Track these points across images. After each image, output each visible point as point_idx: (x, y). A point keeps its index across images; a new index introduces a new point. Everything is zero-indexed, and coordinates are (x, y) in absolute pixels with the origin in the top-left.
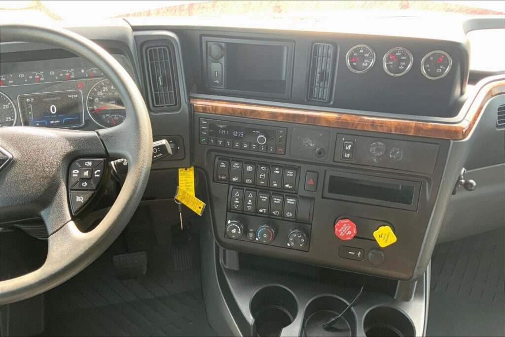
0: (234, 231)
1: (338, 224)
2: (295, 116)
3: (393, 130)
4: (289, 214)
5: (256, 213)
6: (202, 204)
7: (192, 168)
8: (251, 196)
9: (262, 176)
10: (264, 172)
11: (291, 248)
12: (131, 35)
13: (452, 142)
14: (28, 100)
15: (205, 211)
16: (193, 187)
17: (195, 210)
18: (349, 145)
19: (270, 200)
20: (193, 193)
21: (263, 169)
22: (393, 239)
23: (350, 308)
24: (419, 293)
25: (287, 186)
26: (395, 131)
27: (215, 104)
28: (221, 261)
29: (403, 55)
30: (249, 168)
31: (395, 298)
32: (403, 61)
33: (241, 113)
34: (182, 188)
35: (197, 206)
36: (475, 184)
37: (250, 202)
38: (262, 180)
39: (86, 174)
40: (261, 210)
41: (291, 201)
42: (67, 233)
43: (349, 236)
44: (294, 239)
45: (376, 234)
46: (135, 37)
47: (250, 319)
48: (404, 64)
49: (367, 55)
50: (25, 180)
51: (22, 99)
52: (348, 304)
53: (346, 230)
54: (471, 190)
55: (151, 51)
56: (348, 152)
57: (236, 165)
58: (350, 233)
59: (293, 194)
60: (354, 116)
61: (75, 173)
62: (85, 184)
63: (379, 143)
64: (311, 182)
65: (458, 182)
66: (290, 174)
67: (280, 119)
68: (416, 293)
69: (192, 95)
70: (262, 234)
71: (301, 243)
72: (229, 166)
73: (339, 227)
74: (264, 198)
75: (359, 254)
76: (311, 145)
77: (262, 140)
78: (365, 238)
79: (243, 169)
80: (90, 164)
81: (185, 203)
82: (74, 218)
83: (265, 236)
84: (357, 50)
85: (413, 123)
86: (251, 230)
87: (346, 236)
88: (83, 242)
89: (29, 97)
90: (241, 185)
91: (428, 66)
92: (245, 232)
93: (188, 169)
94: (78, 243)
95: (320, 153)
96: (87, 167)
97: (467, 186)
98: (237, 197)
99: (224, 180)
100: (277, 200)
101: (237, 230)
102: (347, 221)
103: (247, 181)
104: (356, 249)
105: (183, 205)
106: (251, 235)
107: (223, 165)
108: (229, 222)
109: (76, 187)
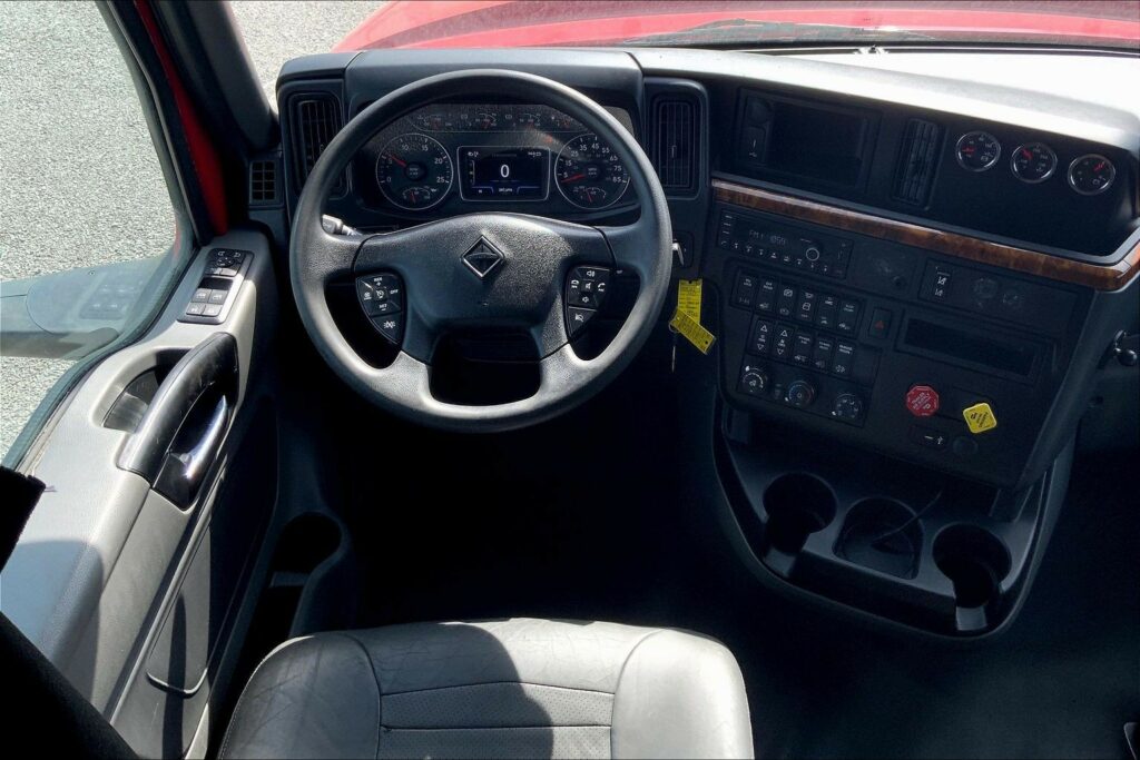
0: (753, 383)
1: (912, 392)
2: (867, 223)
3: (1012, 263)
4: (841, 369)
5: (788, 360)
6: (711, 338)
7: (701, 281)
8: (784, 333)
9: (807, 306)
10: (809, 301)
11: (837, 419)
12: (640, 82)
13: (1097, 292)
14: (470, 153)
15: (713, 348)
16: (698, 310)
17: (698, 346)
18: (943, 277)
19: (814, 344)
20: (697, 320)
21: (809, 296)
22: (991, 422)
23: (916, 521)
24: (1030, 512)
25: (843, 326)
26: (1015, 265)
27: (749, 191)
28: (723, 426)
29: (1045, 153)
30: (788, 293)
31: (990, 515)
32: (1043, 161)
33: (786, 211)
34: (682, 310)
35: (703, 340)
36: (1135, 357)
37: (782, 343)
38: (805, 312)
39: (588, 286)
40: (798, 358)
41: (845, 349)
42: (563, 358)
43: (927, 411)
44: (843, 405)
45: (967, 412)
46: (646, 85)
47: (763, 515)
48: (1044, 165)
49: (989, 146)
50: (518, 288)
51: (463, 153)
52: (914, 513)
53: (922, 400)
54: (1127, 365)
55: (665, 107)
56: (940, 287)
57: (768, 286)
58: (928, 406)
59: (847, 338)
60: (957, 236)
61: (575, 283)
62: (585, 299)
63: (989, 281)
64: (880, 325)
65: (1109, 351)
66: (849, 308)
67: (845, 227)
68: (1023, 512)
69: (715, 174)
70: (795, 394)
71: (853, 413)
72: (757, 286)
73: (913, 397)
74: (805, 340)
75: (940, 439)
76: (887, 270)
77: (812, 254)
78: (950, 416)
79: (777, 293)
80: (593, 274)
81: (684, 334)
82: (570, 341)
83: (800, 396)
84: (975, 138)
85: (1042, 258)
86: (778, 385)
87: (921, 410)
88: (585, 371)
89: (472, 150)
90: (771, 317)
91: (1080, 173)
92: (770, 386)
93: (694, 283)
94: (579, 372)
95: (898, 283)
96: (589, 277)
97: (1124, 359)
98: (763, 333)
99: (745, 305)
100: (825, 346)
101: (759, 382)
102: (927, 388)
103: (782, 311)
104: (936, 434)
105: (681, 336)
106: (778, 392)
107: (748, 283)
108: (747, 369)
109: (575, 301)
